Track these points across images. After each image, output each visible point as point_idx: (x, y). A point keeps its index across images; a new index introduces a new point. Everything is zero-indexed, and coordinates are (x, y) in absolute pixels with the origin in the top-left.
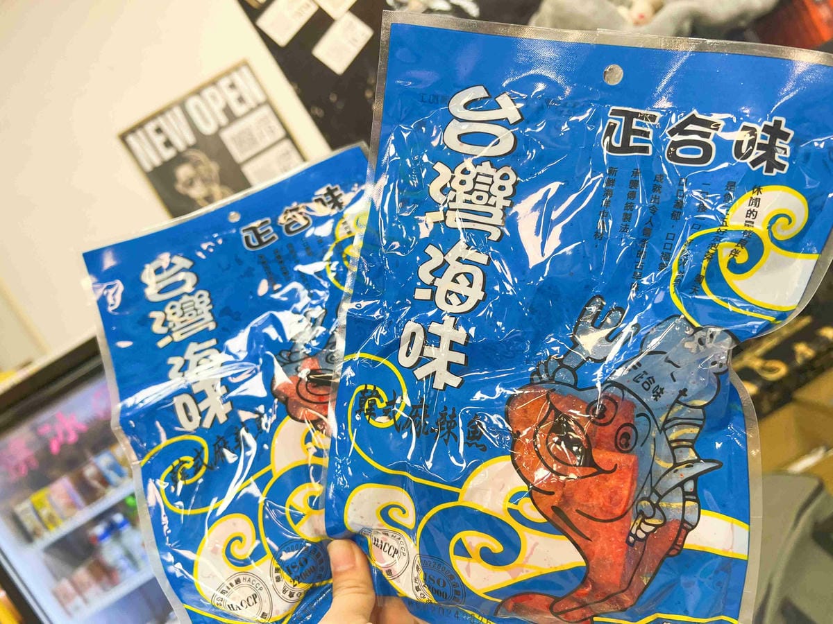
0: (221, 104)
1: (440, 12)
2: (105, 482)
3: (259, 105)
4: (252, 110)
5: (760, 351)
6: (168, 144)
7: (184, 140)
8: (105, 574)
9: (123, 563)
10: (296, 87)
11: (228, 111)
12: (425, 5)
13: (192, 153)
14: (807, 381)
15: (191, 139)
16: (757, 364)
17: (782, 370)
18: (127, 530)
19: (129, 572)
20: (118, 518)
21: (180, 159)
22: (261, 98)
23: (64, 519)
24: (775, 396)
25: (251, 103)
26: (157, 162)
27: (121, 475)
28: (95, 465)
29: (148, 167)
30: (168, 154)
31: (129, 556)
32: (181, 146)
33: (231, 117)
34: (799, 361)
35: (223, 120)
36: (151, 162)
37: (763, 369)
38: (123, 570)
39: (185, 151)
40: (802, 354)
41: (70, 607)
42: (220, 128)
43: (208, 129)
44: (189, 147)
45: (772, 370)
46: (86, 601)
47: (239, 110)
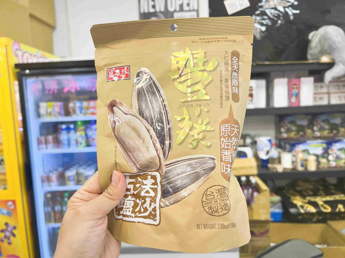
0: (180, 2)
1: (279, 11)
2: (74, 112)
3: (194, 10)
4: (190, 11)
5: (324, 199)
6: (154, 7)
7: (160, 8)
8: (57, 142)
9: (66, 142)
10: (211, 10)
11: (181, 6)
12: (275, 5)
13: (160, 14)
14: (335, 219)
15: (163, 9)
16: (320, 203)
17: (329, 210)
18: (72, 132)
19: (66, 146)
20: (72, 126)
21: (155, 14)
22: (196, 8)
23: (55, 116)
24: (321, 218)
25: (191, 8)
26: (146, 11)
27: (81, 112)
28: (74, 104)
29: (142, 11)
30: (152, 10)
31: (69, 141)
32: (158, 10)
33: (181, 9)
34: (337, 210)
35: (178, 9)
36: (144, 10)
37: (322, 205)
38: (64, 144)
39: (158, 12)
40: (339, 209)
41: (41, 146)
42: (175, 11)
43: (171, 9)
44: (160, 12)
45: (325, 208)
46: (47, 148)
47: (185, 8)
